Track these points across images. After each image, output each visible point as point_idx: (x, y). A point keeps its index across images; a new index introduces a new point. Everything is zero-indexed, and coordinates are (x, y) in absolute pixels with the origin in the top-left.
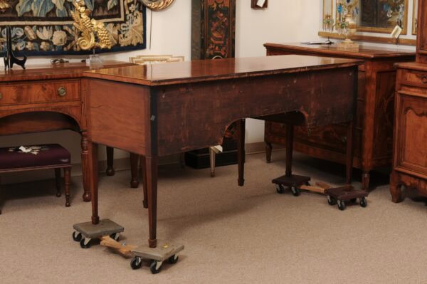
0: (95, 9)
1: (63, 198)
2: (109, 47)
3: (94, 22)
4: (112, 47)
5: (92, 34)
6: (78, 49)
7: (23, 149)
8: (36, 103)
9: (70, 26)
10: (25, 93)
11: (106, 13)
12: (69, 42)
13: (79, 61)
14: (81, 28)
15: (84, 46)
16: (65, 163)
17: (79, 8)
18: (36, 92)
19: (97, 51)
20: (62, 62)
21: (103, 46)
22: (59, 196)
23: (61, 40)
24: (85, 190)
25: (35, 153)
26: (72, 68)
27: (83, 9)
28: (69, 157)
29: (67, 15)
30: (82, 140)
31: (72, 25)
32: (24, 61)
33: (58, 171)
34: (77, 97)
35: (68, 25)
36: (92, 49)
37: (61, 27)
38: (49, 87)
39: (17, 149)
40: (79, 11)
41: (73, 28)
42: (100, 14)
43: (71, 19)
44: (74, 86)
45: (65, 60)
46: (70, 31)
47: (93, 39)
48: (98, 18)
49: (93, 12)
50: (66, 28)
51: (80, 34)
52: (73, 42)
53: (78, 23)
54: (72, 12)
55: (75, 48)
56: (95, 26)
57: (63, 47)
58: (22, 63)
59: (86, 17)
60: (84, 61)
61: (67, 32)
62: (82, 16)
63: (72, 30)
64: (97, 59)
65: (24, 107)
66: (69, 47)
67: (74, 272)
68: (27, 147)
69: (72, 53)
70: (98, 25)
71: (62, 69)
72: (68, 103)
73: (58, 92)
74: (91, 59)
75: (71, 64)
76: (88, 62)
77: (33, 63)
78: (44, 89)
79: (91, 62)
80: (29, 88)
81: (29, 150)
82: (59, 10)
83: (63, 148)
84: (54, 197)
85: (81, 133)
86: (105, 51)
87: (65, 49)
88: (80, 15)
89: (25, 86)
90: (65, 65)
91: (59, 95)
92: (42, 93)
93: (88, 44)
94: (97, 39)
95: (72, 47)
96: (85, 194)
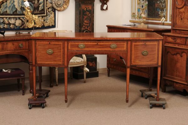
0: (34, 10)
1: (21, 91)
2: (40, 27)
3: (34, 16)
4: (41, 27)
5: (33, 21)
6: (27, 28)
7: (4, 70)
8: (10, 50)
9: (23, 18)
10: (5, 46)
11: (38, 12)
12: (23, 25)
13: (27, 33)
14: (28, 18)
15: (30, 26)
16: (22, 76)
17: (27, 10)
18: (10, 46)
19: (35, 28)
20: (20, 33)
21: (38, 26)
22: (19, 91)
23: (19, 24)
24: (31, 88)
25: (9, 72)
26: (24, 36)
27: (29, 10)
28: (24, 74)
29: (22, 13)
30: (29, 67)
31: (24, 17)
32: (4, 33)
33: (18, 80)
34: (27, 48)
35: (22, 17)
36: (33, 28)
37: (19, 18)
38: (16, 44)
39: (2, 70)
40: (27, 11)
41: (25, 18)
42: (36, 12)
43: (24, 15)
44: (26, 43)
45: (21, 32)
46: (23, 20)
47: (33, 23)
48: (35, 14)
49: (33, 12)
50: (21, 18)
51: (28, 21)
52: (25, 25)
53: (27, 16)
54: (24, 12)
55: (25, 27)
56: (34, 18)
57: (20, 27)
58: (3, 34)
59: (30, 14)
60: (29, 33)
61: (22, 20)
62: (29, 13)
63: (24, 20)
64: (35, 32)
65: (5, 52)
66: (23, 27)
67: (29, 121)
68: (6, 70)
69: (24, 29)
70: (35, 17)
71: (20, 36)
72: (23, 51)
73: (19, 45)
74: (32, 32)
75: (23, 34)
76: (31, 33)
77: (7, 34)
78: (13, 44)
79: (32, 33)
80: (7, 44)
81: (7, 71)
82: (18, 11)
83: (21, 70)
84: (17, 92)
85: (29, 63)
86: (38, 28)
87: (21, 28)
88: (28, 13)
89: (5, 43)
90: (21, 34)
91: (20, 47)
92: (12, 46)
93: (31, 25)
94: (35, 23)
95: (24, 27)
96: (31, 90)
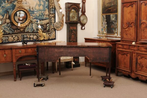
1: (36, 76)
3: (43, 33)
4: (48, 39)
5: (43, 36)
7: (26, 64)
8: (30, 53)
9: (38, 34)
10: (27, 51)
11: (46, 31)
12: (37, 38)
13: (40, 43)
14: (40, 35)
15: (41, 39)
18: (30, 50)
19: (44, 40)
20: (36, 43)
21: (46, 39)
22: (35, 76)
25: (29, 65)
27: (41, 30)
32: (27, 43)
33: (35, 70)
36: (43, 40)
37: (36, 35)
38: (33, 49)
39: (25, 64)
42: (45, 31)
43: (38, 33)
45: (36, 42)
46: (38, 36)
47: (43, 37)
48: (44, 32)
49: (43, 31)
50: (37, 35)
51: (40, 36)
53: (40, 34)
54: (38, 31)
58: (26, 44)
61: (37, 36)
65: (27, 54)
66: (37, 39)
68: (27, 64)
69: (38, 41)
70: (44, 34)
74: (43, 42)
75: (38, 43)
77: (29, 43)
78: (32, 50)
80: (28, 49)
81: (28, 65)
82: (35, 31)
83: (36, 64)
84: (34, 76)
86: (46, 40)
88: (40, 32)
89: (27, 49)
91: (35, 51)
92: (31, 51)
94: (44, 37)
95: (38, 39)
